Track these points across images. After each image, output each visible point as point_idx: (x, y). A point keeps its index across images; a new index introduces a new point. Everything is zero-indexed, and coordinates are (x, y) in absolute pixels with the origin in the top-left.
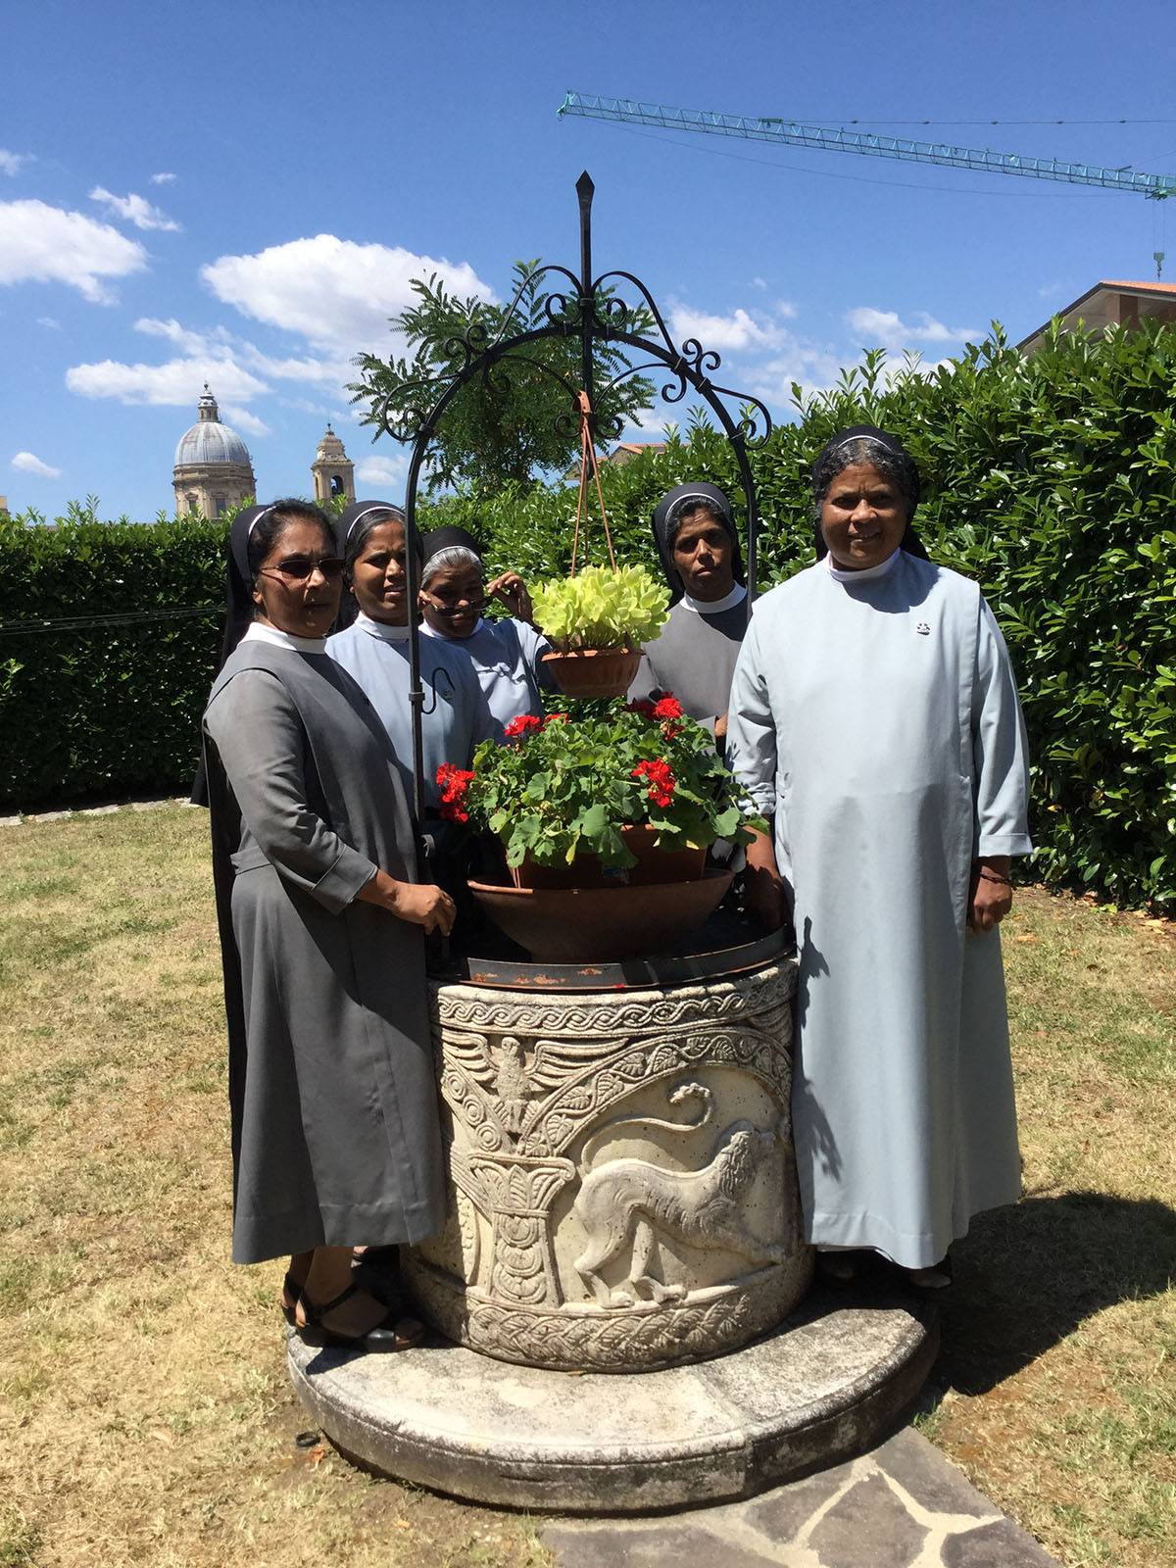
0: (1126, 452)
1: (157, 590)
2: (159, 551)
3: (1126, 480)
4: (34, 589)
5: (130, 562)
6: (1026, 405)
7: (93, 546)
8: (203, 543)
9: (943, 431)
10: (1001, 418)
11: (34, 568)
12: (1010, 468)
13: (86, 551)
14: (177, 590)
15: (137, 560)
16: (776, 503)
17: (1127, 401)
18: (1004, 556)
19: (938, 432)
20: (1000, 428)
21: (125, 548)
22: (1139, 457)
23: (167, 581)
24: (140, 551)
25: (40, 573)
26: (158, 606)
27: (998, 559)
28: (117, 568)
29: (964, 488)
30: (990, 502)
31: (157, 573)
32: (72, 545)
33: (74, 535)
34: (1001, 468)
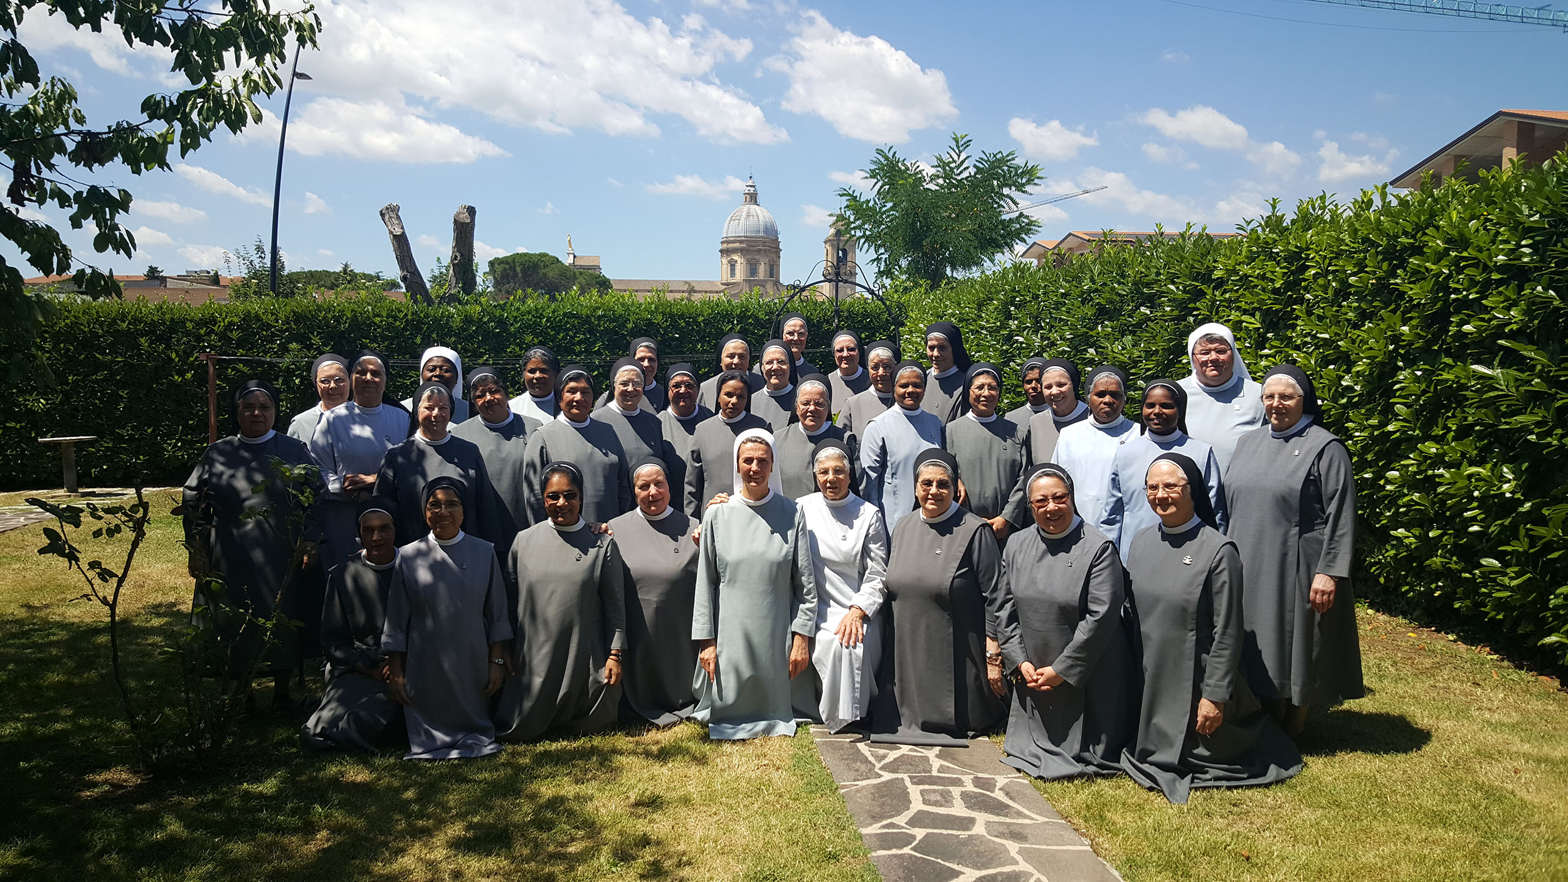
0: (1191, 305)
1: (698, 341)
2: (701, 319)
3: (1191, 319)
4: (628, 338)
5: (683, 324)
6: (1158, 274)
7: (663, 314)
8: (727, 314)
9: (1123, 283)
10: (1146, 280)
11: (630, 325)
12: (1151, 307)
13: (660, 317)
14: (709, 342)
15: (688, 323)
16: (1050, 313)
17: (1195, 280)
18: (1143, 354)
19: (1119, 283)
20: (1148, 285)
21: (682, 316)
22: (1198, 309)
23: (704, 337)
24: (689, 318)
25: (633, 328)
26: (697, 352)
27: (1140, 357)
28: (675, 326)
29: (1130, 316)
30: (1139, 325)
31: (698, 332)
32: (652, 313)
33: (653, 306)
34: (1147, 307)
